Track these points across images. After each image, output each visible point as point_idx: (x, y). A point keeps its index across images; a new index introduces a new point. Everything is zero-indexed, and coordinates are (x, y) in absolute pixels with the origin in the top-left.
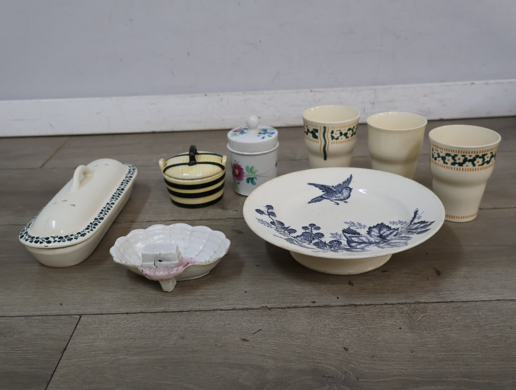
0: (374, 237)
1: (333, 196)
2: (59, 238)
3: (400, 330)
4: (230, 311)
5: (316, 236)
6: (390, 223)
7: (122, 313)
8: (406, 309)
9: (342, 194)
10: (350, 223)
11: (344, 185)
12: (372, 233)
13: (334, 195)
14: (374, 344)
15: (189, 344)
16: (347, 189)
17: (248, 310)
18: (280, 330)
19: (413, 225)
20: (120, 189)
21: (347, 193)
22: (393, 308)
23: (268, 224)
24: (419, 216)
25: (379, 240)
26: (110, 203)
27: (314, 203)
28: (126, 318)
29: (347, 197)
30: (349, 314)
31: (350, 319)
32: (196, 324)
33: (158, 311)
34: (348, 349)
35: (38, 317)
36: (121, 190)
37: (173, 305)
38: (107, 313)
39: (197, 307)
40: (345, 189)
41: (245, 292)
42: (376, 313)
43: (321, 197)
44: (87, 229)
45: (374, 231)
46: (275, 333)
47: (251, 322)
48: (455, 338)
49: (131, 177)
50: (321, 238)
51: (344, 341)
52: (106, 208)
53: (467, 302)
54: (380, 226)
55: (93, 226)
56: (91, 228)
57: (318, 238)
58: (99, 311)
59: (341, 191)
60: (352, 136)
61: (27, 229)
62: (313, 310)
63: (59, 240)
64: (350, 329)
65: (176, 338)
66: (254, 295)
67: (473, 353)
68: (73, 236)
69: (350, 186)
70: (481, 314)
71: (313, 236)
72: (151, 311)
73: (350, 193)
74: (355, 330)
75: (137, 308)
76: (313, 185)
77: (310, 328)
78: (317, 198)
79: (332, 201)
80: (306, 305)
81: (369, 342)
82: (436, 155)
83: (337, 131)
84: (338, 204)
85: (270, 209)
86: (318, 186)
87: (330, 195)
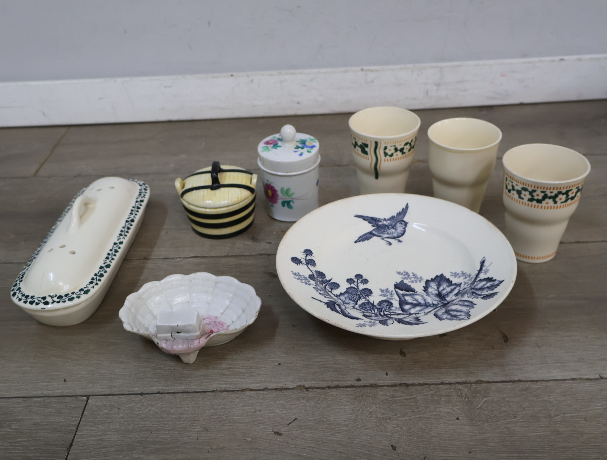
0: (432, 296)
1: (385, 232)
2: (58, 298)
3: (457, 421)
4: (262, 392)
5: (362, 294)
6: (451, 274)
7: (136, 394)
8: (465, 390)
9: (396, 229)
10: (404, 274)
11: (399, 217)
12: (430, 290)
13: (385, 230)
14: (427, 441)
15: (214, 439)
16: (402, 223)
17: (282, 391)
18: (318, 420)
19: (478, 282)
20: (129, 220)
21: (401, 228)
22: (451, 389)
23: (306, 279)
24: (486, 268)
25: (437, 301)
26: (118, 242)
27: (361, 242)
28: (141, 401)
29: (401, 233)
30: (398, 397)
31: (400, 404)
32: (222, 411)
33: (178, 391)
34: (396, 447)
35: (38, 399)
36: (130, 222)
37: (195, 382)
38: (119, 393)
39: (224, 386)
40: (399, 222)
41: (279, 364)
42: (431, 397)
43: (371, 233)
44: (91, 283)
45: (433, 286)
46: (313, 424)
47: (285, 408)
48: (521, 434)
49: (142, 201)
50: (369, 297)
51: (391, 436)
52: (113, 250)
53: (537, 381)
54: (439, 279)
55: (98, 278)
56: (96, 281)
57: (365, 296)
58: (109, 390)
59: (395, 225)
60: (410, 150)
61: (19, 284)
62: (358, 391)
63: (58, 300)
64: (400, 419)
65: (198, 429)
66: (289, 369)
67: (539, 455)
68: (75, 294)
69: (405, 219)
70: (552, 400)
71: (359, 293)
72: (169, 392)
73: (405, 228)
74: (405, 421)
75: (153, 386)
76: (361, 218)
77: (353, 417)
78: (365, 234)
79: (383, 239)
80: (349, 383)
81: (421, 438)
82: (510, 187)
83: (391, 146)
84: (390, 244)
85: (309, 256)
86: (367, 219)
87: (381, 230)
